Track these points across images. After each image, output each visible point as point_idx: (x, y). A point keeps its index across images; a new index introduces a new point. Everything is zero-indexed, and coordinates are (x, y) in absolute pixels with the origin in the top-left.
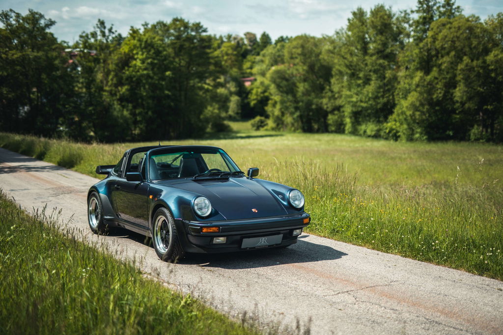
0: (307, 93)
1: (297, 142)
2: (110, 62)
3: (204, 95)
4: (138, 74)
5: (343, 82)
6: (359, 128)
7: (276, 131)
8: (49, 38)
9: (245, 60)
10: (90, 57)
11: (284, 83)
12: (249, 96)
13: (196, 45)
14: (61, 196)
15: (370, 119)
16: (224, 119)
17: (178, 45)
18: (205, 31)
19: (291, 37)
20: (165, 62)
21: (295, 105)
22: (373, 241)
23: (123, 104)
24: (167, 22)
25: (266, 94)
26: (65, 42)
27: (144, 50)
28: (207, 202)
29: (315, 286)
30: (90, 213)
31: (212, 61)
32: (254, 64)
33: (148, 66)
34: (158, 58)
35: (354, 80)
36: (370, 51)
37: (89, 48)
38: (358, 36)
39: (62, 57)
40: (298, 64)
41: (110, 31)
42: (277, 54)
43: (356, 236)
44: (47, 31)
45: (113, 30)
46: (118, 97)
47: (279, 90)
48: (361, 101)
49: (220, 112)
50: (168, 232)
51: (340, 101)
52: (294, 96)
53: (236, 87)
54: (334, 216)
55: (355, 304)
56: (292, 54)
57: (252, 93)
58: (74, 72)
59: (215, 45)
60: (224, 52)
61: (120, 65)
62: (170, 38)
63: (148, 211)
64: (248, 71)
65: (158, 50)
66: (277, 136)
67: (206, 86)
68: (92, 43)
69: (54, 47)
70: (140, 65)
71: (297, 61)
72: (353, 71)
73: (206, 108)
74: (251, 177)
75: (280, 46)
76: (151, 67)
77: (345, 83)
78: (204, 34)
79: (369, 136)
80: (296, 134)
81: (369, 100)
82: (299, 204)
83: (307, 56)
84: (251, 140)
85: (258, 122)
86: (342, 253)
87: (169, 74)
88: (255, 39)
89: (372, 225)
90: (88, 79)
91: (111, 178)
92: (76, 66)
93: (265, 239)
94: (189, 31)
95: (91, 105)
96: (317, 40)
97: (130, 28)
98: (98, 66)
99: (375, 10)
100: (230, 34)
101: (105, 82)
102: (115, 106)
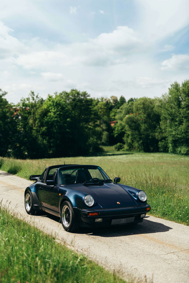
0: (146, 130)
1: (141, 158)
2: (36, 113)
3: (88, 132)
4: (52, 120)
5: (167, 124)
6: (177, 149)
7: (129, 151)
8: (4, 102)
9: (111, 111)
10: (26, 111)
11: (133, 124)
12: (114, 132)
13: (84, 103)
14: (10, 191)
15: (183, 144)
16: (99, 144)
17: (74, 104)
18: (88, 96)
19: (137, 98)
20: (67, 114)
21: (140, 136)
22: (187, 221)
23: (44, 137)
24: (68, 92)
25: (123, 130)
26: (12, 103)
27: (55, 107)
28: (91, 198)
29: (154, 249)
30: (26, 202)
31: (93, 112)
32: (116, 114)
33: (57, 116)
34: (63, 111)
35: (173, 122)
36: (182, 106)
37: (25, 106)
38: (175, 98)
39: (11, 111)
40: (141, 113)
41: (37, 97)
42: (129, 108)
43: (177, 217)
44: (3, 97)
45: (39, 97)
46: (41, 133)
47: (131, 128)
48: (178, 134)
49: (97, 141)
50: (69, 215)
51: (166, 134)
52: (139, 131)
53: (106, 126)
54: (164, 205)
55: (178, 260)
56: (137, 108)
57: (115, 130)
58: (17, 119)
59: (94, 103)
60: (99, 107)
61: (42, 115)
62: (70, 100)
63: (58, 202)
64: (113, 117)
65: (63, 107)
66: (129, 154)
67: (89, 127)
68: (27, 104)
69: (6, 106)
70: (53, 115)
71: (141, 111)
72: (172, 117)
73: (90, 139)
74: (116, 182)
75: (131, 104)
76: (59, 116)
77: (168, 124)
78: (88, 98)
79: (183, 154)
80: (141, 153)
81: (182, 133)
82: (144, 199)
83: (146, 109)
84: (115, 157)
85: (119, 146)
86: (169, 228)
87: (69, 120)
88: (117, 100)
89: (186, 211)
90: (25, 123)
91: (38, 183)
92: (18, 116)
93: (124, 220)
94: (80, 96)
95: (26, 137)
96: (151, 100)
97: (48, 95)
98: (30, 116)
99: (184, 83)
100: (103, 97)
101: (34, 125)
102: (39, 138)
